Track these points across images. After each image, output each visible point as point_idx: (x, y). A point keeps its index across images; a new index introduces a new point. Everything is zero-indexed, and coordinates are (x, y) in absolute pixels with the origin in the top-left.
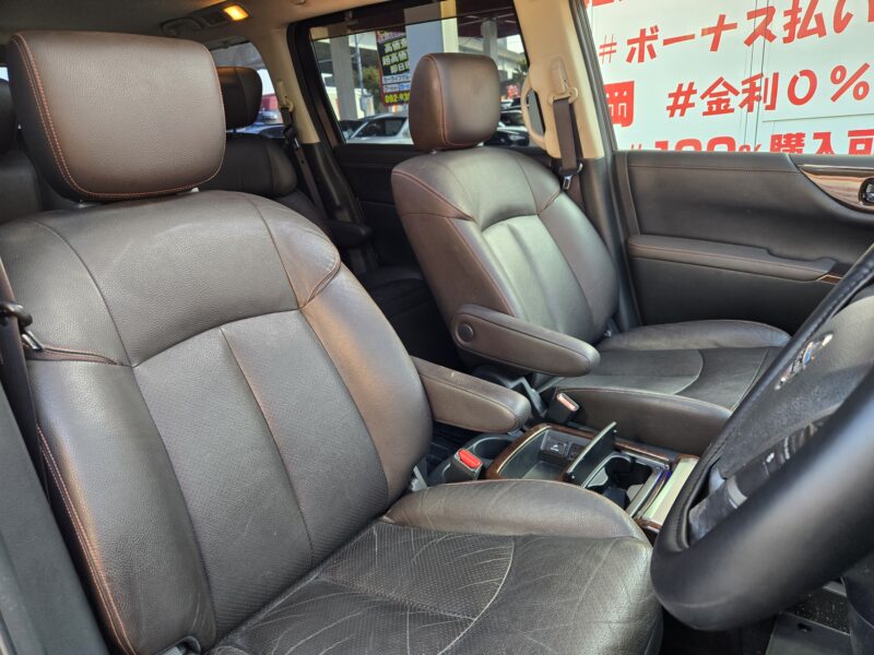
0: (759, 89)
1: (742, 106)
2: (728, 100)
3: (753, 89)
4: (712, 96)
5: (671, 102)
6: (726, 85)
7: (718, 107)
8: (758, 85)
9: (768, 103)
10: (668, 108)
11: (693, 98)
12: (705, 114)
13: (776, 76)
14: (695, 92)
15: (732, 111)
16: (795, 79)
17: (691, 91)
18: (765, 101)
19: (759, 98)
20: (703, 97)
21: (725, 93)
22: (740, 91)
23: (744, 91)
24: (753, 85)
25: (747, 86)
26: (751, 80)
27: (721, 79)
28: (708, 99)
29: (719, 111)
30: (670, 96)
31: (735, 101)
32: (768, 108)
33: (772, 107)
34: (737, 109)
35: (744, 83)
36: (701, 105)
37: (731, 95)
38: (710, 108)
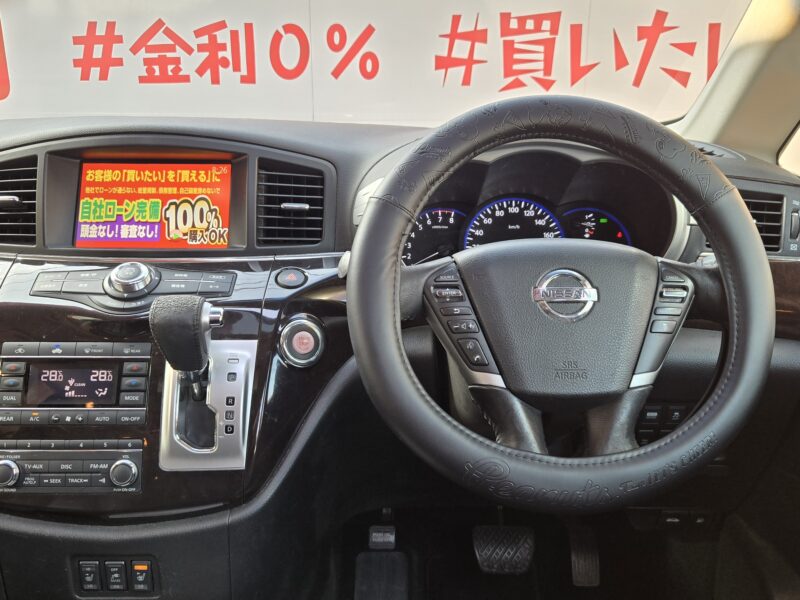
0: (223, 47)
1: (200, 71)
2: (177, 61)
3: (214, 47)
4: (150, 49)
5: (79, 52)
6: (169, 33)
7: (162, 71)
8: (220, 40)
9: (244, 71)
10: (77, 63)
11: (117, 51)
12: (142, 80)
13: (249, 28)
14: (120, 39)
15: (186, 79)
16: (277, 39)
17: (112, 38)
18: (237, 68)
19: (225, 63)
20: (135, 50)
21: (171, 49)
22: (195, 48)
23: (201, 48)
24: (213, 39)
25: (205, 40)
26: (210, 30)
27: (159, 24)
28: (143, 54)
29: (164, 78)
30: (77, 40)
31: (190, 63)
32: (244, 80)
33: (249, 78)
34: (194, 76)
35: (198, 33)
36: (135, 65)
37: (179, 52)
38: (150, 71)
